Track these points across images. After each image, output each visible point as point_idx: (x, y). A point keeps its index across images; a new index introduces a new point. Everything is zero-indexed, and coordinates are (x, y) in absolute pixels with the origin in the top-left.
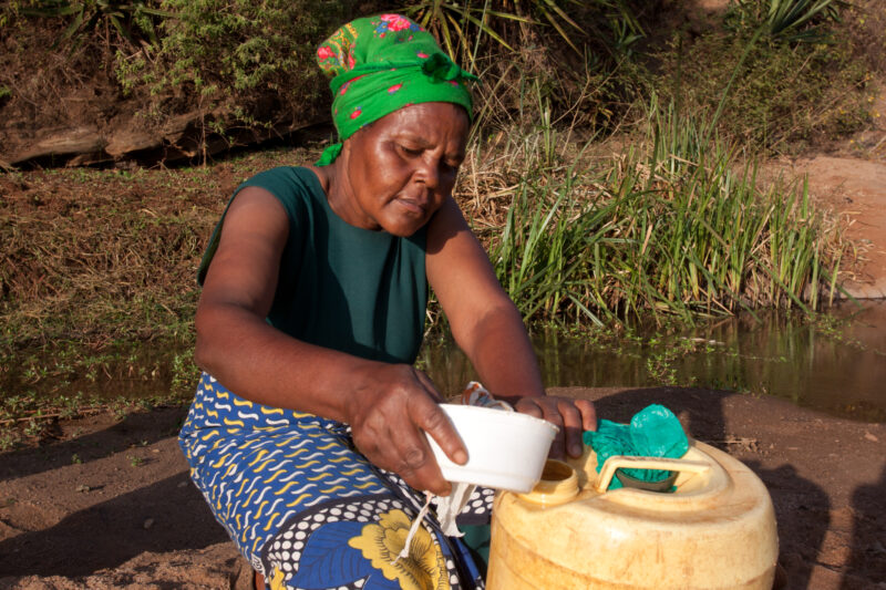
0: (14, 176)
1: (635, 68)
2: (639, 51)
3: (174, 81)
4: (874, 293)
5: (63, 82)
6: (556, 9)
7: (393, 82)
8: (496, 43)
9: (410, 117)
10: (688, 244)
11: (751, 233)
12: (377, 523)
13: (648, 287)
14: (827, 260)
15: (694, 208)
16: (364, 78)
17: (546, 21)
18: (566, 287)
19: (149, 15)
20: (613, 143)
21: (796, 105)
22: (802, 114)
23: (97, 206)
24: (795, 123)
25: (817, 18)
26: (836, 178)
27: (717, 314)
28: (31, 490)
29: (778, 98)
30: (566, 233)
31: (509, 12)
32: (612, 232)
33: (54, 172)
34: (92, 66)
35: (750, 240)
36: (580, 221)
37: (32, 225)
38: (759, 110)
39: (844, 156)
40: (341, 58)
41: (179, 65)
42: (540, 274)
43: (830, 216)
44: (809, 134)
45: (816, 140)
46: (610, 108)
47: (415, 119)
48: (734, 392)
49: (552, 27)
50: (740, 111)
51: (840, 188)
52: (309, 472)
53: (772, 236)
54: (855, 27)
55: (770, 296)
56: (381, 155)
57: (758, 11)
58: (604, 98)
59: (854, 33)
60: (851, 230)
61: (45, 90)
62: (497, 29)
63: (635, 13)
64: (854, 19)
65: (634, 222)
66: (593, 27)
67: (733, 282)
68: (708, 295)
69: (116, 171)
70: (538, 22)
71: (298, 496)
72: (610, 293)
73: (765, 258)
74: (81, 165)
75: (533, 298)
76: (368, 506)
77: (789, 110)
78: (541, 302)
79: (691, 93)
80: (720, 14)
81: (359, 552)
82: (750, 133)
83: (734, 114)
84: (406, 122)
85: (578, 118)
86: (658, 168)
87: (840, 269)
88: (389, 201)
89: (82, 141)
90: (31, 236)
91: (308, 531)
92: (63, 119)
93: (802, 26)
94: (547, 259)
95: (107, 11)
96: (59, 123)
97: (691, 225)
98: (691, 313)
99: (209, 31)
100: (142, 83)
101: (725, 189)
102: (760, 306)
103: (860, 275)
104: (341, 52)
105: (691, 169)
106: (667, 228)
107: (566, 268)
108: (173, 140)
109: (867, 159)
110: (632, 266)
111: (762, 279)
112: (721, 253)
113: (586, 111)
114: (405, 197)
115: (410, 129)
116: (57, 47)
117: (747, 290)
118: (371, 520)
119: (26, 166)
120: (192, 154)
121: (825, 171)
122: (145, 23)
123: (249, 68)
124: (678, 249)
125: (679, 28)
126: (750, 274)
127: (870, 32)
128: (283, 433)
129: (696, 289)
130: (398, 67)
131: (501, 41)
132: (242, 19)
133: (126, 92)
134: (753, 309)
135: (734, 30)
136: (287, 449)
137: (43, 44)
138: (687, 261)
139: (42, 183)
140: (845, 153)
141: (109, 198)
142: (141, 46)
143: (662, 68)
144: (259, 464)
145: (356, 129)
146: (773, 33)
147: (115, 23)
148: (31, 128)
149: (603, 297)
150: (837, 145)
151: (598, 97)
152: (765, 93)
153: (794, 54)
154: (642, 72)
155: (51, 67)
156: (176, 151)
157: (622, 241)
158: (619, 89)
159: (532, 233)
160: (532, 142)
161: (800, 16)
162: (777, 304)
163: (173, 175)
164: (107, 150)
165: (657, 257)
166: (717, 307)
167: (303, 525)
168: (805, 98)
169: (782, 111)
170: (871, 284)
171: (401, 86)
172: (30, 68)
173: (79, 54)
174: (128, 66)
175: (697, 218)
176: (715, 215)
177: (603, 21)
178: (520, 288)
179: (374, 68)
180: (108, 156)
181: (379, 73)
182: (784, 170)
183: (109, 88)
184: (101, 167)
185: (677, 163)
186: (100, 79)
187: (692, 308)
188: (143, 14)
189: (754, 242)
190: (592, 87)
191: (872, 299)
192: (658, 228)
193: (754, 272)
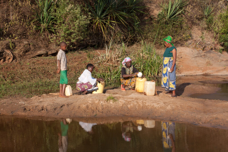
10: (148, 68)
15: (150, 62)
31: (113, 21)
32: (137, 66)
33: (40, 57)
35: (159, 66)
54: (188, 16)
64: (187, 14)
65: (140, 64)
67: (156, 73)
74: (44, 56)
83: (159, 40)
86: (144, 54)
106: (145, 65)
109: (189, 47)
121: (179, 51)
123: (74, 39)
127: (191, 17)
129: (150, 75)
134: (159, 78)
138: (148, 71)
147: (47, 30)
160: (121, 50)
161: (174, 15)
165: (144, 70)
170: (181, 73)
175: (150, 64)
176: (153, 63)
180: (48, 54)
184: (47, 56)
185: (147, 53)
187: (150, 78)
192: (144, 65)
193: (160, 72)
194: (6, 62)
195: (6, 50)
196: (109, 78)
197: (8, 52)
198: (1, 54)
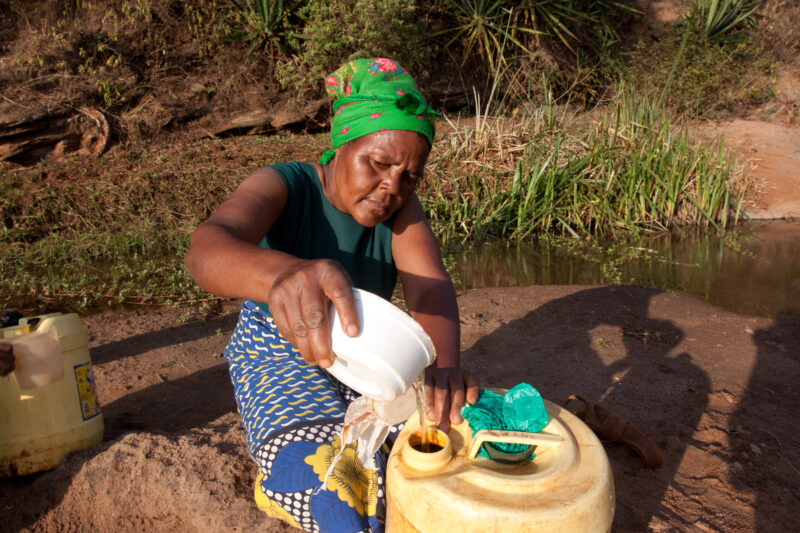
0: (217, 141)
1: (612, 63)
2: (615, 51)
3: (311, 80)
4: (767, 215)
5: (246, 83)
6: (560, 25)
7: (375, 111)
8: (520, 49)
9: (383, 139)
10: (639, 183)
11: (683, 175)
12: (330, 443)
13: (610, 211)
14: (735, 193)
15: (645, 159)
16: (355, 105)
17: (552, 32)
18: (556, 211)
19: (297, 38)
20: (596, 113)
21: (722, 86)
22: (727, 92)
23: (264, 159)
24: (721, 97)
25: (740, 26)
26: (747, 135)
27: (657, 230)
28: (186, 355)
29: (709, 81)
30: (556, 175)
31: (528, 27)
32: (588, 175)
33: (241, 138)
34: (263, 72)
35: (682, 179)
36: (568, 167)
37: (225, 172)
38: (696, 89)
39: (754, 120)
40: (342, 87)
41: (314, 69)
42: (539, 203)
43: (741, 162)
44: (730, 104)
45: (735, 109)
46: (596, 89)
47: (386, 140)
48: (658, 291)
49: (557, 36)
50: (683, 90)
51: (748, 142)
52: (291, 398)
53: (698, 177)
54: (766, 32)
55: (695, 217)
56: (358, 165)
57: (698, 22)
58: (592, 83)
59: (765, 36)
60: (754, 172)
61: (235, 88)
62: (521, 39)
63: (614, 26)
64: (766, 26)
65: (603, 168)
66: (585, 35)
67: (669, 208)
68: (652, 217)
69: (278, 137)
70: (548, 33)
71: (279, 416)
72: (586, 215)
73: (693, 192)
74: (257, 134)
75: (534, 218)
76: (326, 429)
77: (716, 89)
78: (539, 220)
79: (648, 78)
80: (673, 24)
81: (311, 467)
82: (689, 106)
83: (679, 92)
84: (380, 142)
85: (572, 96)
87: (745, 199)
88: (360, 200)
89: (258, 119)
90: (223, 179)
91: (279, 446)
92: (245, 105)
93: (729, 31)
94: (544, 193)
95: (271, 37)
96: (244, 108)
97: (642, 170)
98: (638, 229)
99: (330, 47)
100: (291, 81)
101: (667, 145)
102: (687, 224)
103: (758, 202)
104: (343, 82)
105: (645, 130)
106: (625, 172)
107: (556, 198)
108: (312, 117)
109: (770, 121)
110: (600, 197)
111: (689, 206)
112: (662, 187)
113: (579, 91)
114: (372, 199)
115: (382, 148)
116: (241, 61)
117: (679, 213)
118: (326, 441)
119: (223, 135)
120: (323, 125)
121: (740, 130)
122: (293, 43)
124: (631, 187)
125: (644, 35)
126: (682, 202)
127: (776, 35)
128: (284, 362)
129: (644, 213)
130: (380, 100)
131: (522, 47)
132: (351, 39)
133: (283, 87)
134: (681, 226)
135: (681, 35)
136: (281, 377)
137: (234, 59)
138: (638, 195)
139: (232, 146)
140: (754, 117)
141: (272, 154)
142: (292, 58)
143: (630, 62)
144: (261, 386)
145: (343, 142)
146: (709, 36)
147: (277, 44)
148: (227, 112)
149: (581, 218)
150: (749, 112)
151: (588, 82)
152: (700, 78)
153: (721, 51)
154: (617, 65)
155: (238, 74)
156: (314, 123)
157: (593, 181)
158: (601, 76)
159: (534, 176)
160: (539, 115)
161: (728, 24)
162: (699, 223)
163: (311, 137)
164: (272, 123)
165: (618, 191)
166: (657, 225)
167: (277, 441)
168: (729, 81)
169: (711, 90)
170: (766, 209)
171: (380, 114)
172: (227, 74)
173: (254, 64)
174: (283, 71)
175: (646, 166)
176: (659, 163)
177: (591, 31)
178: (526, 212)
179: (362, 98)
180: (273, 127)
181: (366, 102)
182: (711, 129)
183: (274, 85)
184: (269, 134)
185: (635, 127)
186: (268, 80)
187: (641, 225)
188: (293, 37)
189: (685, 181)
190: (582, 76)
191: (765, 220)
192: (619, 172)
193: (684, 201)
194: (83, 151)
195: (85, 110)
196: (463, 224)
197: (93, 117)
198: (60, 123)
